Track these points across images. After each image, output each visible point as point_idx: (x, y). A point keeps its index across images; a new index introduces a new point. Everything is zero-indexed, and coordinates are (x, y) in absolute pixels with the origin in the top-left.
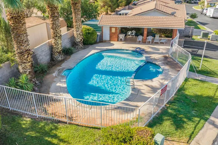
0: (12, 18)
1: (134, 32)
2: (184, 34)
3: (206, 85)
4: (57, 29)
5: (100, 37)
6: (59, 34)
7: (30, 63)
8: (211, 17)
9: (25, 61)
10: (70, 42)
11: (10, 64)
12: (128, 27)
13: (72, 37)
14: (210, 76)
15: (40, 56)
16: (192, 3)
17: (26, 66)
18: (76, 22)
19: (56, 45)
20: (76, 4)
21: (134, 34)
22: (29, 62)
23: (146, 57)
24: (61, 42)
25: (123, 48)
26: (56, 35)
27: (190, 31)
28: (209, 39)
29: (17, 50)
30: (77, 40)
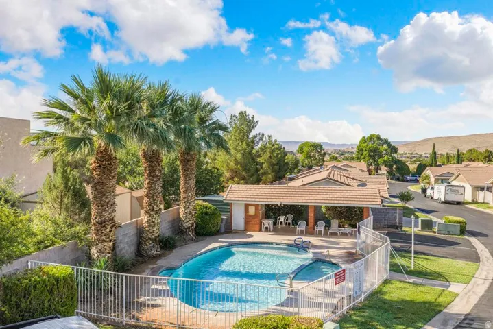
0: (100, 166)
1: (290, 217)
2: (386, 221)
3: (421, 288)
4: (155, 197)
5: (226, 223)
6: (157, 206)
7: (111, 243)
8: (442, 202)
9: (104, 238)
10: (171, 228)
11: (76, 244)
12: (279, 204)
13: (174, 220)
14: (431, 279)
15: (121, 242)
16: (407, 181)
17: (105, 247)
18: (186, 191)
19: (150, 226)
20: (188, 161)
21: (290, 221)
22: (111, 241)
23: (313, 253)
24: (159, 221)
25: (269, 241)
26: (153, 207)
27: (396, 216)
28: (435, 232)
29: (96, 218)
30: (184, 225)
